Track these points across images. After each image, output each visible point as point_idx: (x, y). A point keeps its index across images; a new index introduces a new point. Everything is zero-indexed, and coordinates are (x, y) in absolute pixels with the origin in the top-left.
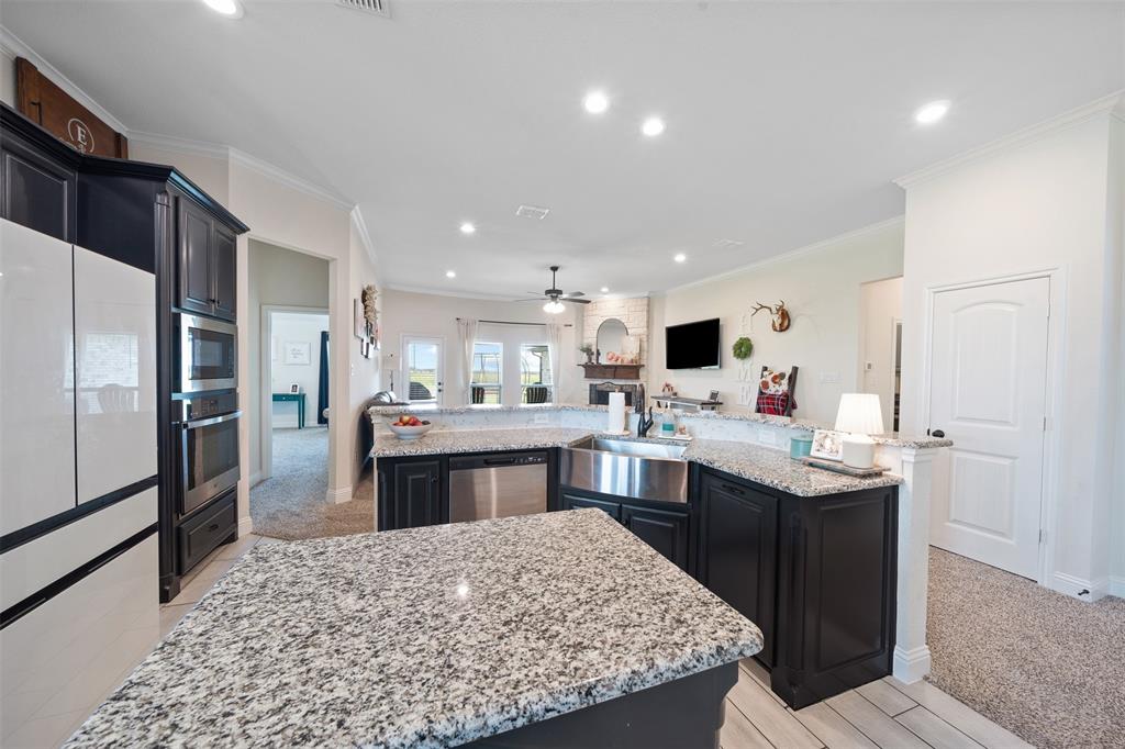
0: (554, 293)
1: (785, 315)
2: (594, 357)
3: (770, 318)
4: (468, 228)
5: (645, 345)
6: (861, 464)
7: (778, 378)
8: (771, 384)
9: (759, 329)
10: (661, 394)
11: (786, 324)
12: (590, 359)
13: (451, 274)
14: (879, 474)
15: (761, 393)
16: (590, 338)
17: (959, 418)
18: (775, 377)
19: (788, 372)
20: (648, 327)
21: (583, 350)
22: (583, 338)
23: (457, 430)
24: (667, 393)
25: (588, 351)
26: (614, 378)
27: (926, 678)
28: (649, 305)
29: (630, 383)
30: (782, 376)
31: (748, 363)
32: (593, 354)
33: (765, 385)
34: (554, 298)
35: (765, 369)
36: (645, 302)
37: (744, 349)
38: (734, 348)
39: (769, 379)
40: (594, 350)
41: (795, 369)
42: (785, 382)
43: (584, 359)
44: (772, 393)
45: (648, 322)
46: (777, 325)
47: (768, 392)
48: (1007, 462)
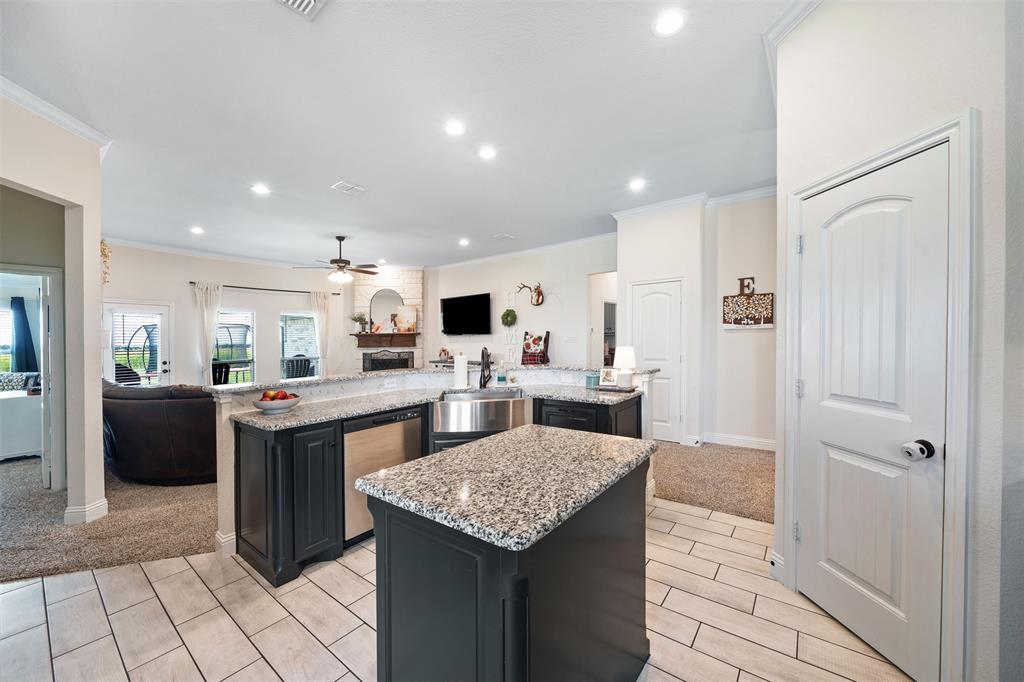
0: (341, 263)
1: (540, 293)
2: (368, 326)
3: (528, 296)
4: (261, 189)
5: (421, 314)
6: (624, 385)
7: (537, 340)
8: (532, 345)
9: (522, 304)
10: (438, 359)
11: (540, 301)
12: (364, 329)
13: (197, 230)
14: (633, 390)
15: (524, 352)
16: (362, 307)
17: (646, 359)
18: (535, 340)
19: (544, 336)
20: (423, 298)
21: (355, 320)
22: (353, 307)
23: (315, 401)
24: (443, 357)
25: (361, 320)
26: (391, 346)
27: (654, 496)
28: (423, 278)
29: (406, 350)
30: (540, 338)
31: (513, 329)
32: (366, 323)
33: (528, 346)
34: (341, 268)
35: (527, 334)
36: (420, 275)
37: (510, 319)
38: (502, 318)
39: (531, 341)
40: (368, 320)
41: (548, 333)
42: (542, 343)
43: (357, 328)
44: (533, 351)
45: (423, 294)
46: (534, 301)
47: (529, 351)
48: (666, 381)
